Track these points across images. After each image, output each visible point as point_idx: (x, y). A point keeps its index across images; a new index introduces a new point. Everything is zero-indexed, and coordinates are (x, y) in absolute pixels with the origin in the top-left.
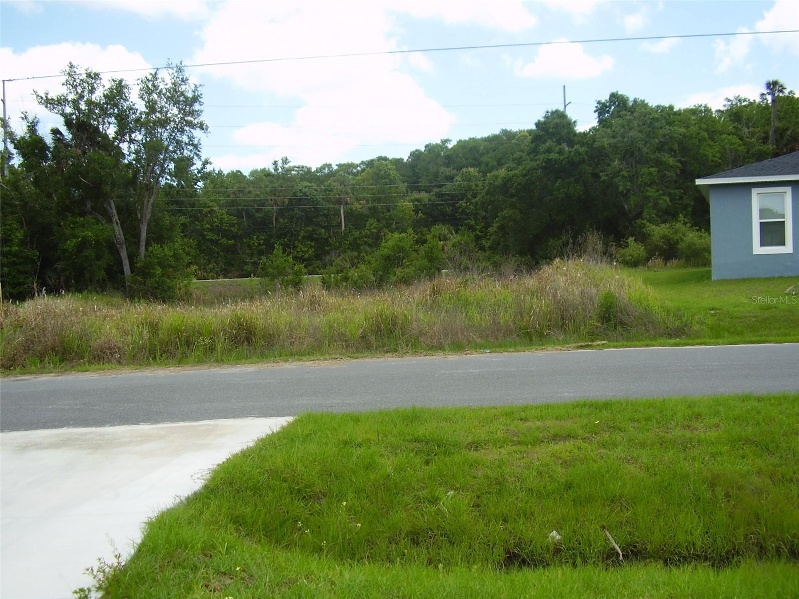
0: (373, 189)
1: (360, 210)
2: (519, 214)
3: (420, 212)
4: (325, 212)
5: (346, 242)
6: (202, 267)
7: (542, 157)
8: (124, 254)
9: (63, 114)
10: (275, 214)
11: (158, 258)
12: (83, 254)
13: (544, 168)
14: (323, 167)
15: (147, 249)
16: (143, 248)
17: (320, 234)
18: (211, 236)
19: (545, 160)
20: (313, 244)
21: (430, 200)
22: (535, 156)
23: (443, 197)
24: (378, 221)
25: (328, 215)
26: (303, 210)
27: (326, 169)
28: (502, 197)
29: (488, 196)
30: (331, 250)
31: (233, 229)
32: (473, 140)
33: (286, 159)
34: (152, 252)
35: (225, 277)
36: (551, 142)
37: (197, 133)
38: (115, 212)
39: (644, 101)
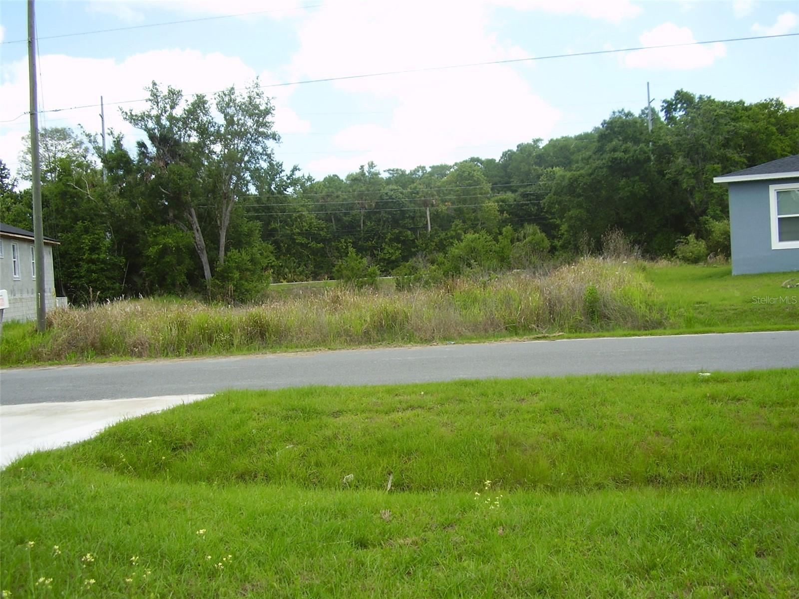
0: (458, 191)
1: (446, 212)
2: (585, 213)
3: (505, 212)
4: (411, 214)
5: (432, 243)
6: (292, 270)
7: (607, 156)
8: (205, 259)
9: (147, 130)
10: (362, 217)
11: (236, 262)
12: (164, 260)
13: (610, 167)
14: (416, 171)
15: (226, 254)
16: (222, 253)
17: (407, 236)
18: (300, 239)
19: (611, 159)
20: (399, 246)
21: (515, 201)
22: (601, 155)
23: (527, 197)
24: (464, 222)
25: (414, 217)
26: (389, 213)
27: (420, 171)
28: (569, 197)
29: (555, 197)
30: (418, 251)
31: (321, 233)
32: (566, 139)
33: (372, 163)
34: (230, 257)
35: (315, 279)
36: (617, 141)
37: (270, 143)
38: (195, 219)
39: (710, 97)
